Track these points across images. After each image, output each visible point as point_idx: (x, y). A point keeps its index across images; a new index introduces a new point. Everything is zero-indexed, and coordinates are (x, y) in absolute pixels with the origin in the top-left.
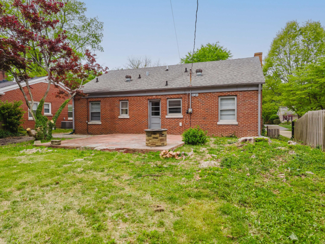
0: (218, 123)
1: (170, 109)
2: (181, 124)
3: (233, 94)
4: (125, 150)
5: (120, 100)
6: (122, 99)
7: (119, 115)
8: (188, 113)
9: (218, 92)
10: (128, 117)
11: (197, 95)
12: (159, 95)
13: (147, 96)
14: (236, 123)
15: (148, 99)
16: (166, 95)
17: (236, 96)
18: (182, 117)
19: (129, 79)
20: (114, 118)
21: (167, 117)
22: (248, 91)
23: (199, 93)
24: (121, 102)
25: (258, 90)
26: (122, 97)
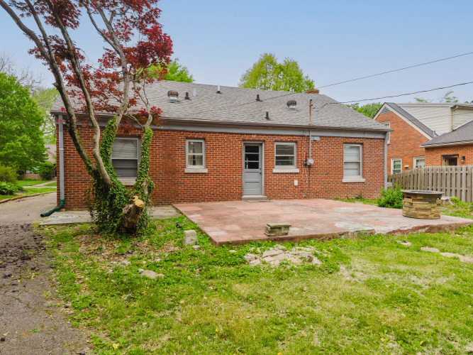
0: (344, 181)
1: (277, 158)
2: (296, 183)
3: (359, 141)
4: (427, 229)
5: (187, 138)
6: (191, 135)
7: (185, 167)
8: (306, 165)
9: (343, 137)
10: (206, 171)
11: (317, 139)
12: (262, 135)
13: (241, 134)
14: (363, 180)
15: (243, 140)
16: (273, 135)
17: (362, 144)
18: (298, 171)
19: (175, 98)
20: (173, 172)
21: (275, 171)
22: (374, 139)
23: (321, 137)
24: (187, 141)
25: (384, 139)
26: (192, 132)
